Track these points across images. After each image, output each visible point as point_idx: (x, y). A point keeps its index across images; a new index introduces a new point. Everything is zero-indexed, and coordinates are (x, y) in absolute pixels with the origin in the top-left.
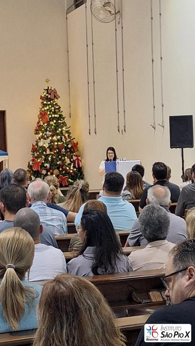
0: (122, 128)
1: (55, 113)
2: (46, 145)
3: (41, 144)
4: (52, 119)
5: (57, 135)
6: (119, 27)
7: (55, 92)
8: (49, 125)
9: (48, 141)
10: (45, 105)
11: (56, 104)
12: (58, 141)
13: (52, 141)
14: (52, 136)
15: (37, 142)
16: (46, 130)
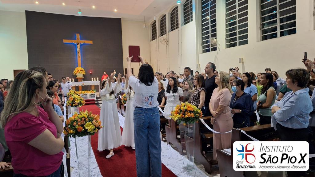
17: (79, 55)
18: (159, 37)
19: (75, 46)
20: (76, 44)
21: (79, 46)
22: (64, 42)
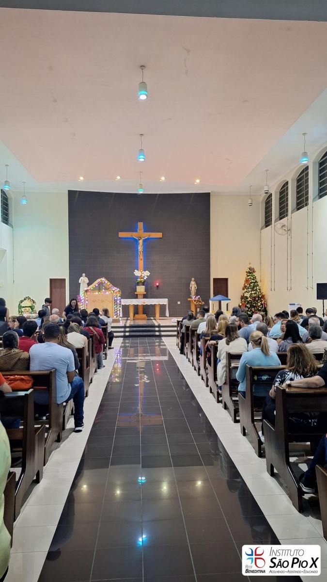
0: (289, 288)
1: (253, 280)
2: (248, 296)
3: (245, 295)
4: (252, 283)
5: (254, 291)
6: (289, 237)
7: (253, 269)
8: (250, 285)
9: (250, 293)
10: (248, 276)
11: (254, 275)
12: (254, 294)
13: (251, 294)
14: (251, 291)
15: (243, 294)
16: (248, 288)
17: (141, 257)
18: (275, 221)
19: (136, 241)
20: (137, 239)
21: (141, 242)
22: (119, 236)
